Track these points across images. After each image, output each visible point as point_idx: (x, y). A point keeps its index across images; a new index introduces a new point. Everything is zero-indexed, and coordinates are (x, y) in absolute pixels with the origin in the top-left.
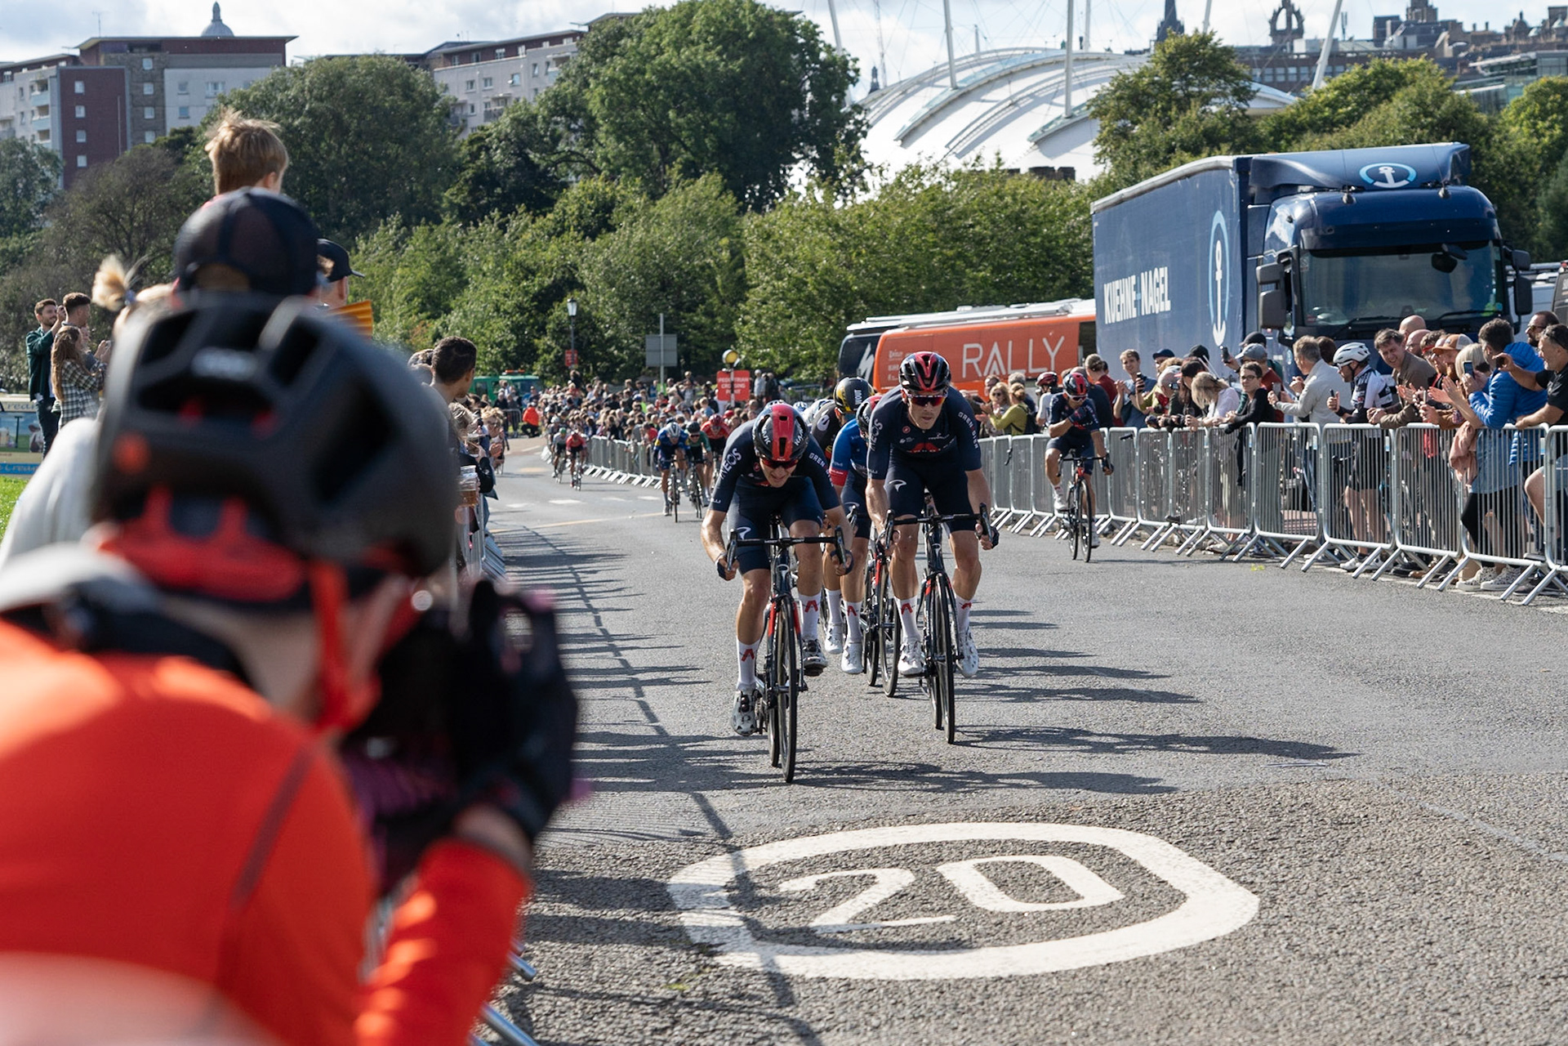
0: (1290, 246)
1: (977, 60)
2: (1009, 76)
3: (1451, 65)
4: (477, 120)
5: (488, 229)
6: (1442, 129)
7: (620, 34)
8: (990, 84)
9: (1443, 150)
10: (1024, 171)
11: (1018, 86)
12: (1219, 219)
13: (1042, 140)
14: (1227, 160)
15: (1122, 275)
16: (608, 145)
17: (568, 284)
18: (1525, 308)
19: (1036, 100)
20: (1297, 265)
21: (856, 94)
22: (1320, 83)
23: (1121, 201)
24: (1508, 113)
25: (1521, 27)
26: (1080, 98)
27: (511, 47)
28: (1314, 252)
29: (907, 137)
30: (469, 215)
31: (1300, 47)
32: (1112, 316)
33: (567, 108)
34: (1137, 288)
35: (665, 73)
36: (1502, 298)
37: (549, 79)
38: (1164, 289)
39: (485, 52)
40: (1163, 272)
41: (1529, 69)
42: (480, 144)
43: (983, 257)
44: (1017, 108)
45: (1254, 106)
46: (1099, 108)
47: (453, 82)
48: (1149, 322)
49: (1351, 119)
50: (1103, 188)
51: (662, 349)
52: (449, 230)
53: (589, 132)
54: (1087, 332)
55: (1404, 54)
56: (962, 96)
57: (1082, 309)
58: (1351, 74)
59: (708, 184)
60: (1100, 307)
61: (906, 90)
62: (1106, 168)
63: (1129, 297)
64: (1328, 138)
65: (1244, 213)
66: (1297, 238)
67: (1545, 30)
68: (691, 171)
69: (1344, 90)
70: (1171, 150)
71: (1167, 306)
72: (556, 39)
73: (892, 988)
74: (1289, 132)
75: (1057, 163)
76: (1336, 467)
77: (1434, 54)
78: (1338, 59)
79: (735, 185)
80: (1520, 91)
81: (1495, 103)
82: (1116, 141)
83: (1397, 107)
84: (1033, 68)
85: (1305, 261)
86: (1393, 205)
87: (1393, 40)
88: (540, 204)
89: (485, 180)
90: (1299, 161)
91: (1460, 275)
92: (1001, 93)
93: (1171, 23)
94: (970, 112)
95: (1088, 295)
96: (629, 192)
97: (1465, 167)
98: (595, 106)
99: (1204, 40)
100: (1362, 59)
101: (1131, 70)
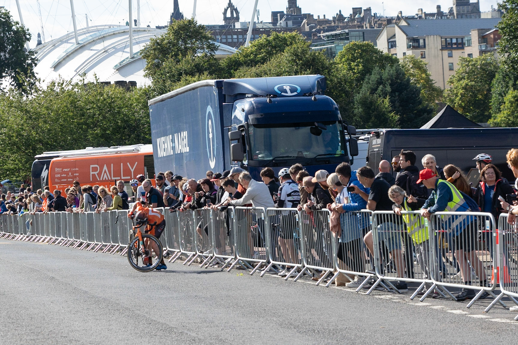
0: (244, 123)
1: (87, 30)
2: (103, 38)
3: (309, 35)
8: (94, 42)
9: (312, 78)
10: (112, 83)
11: (107, 43)
12: (209, 109)
13: (120, 68)
14: (211, 82)
15: (165, 134)
18: (355, 152)
19: (116, 50)
20: (247, 131)
22: (248, 44)
23: (162, 100)
24: (337, 59)
25: (340, 17)
26: (137, 49)
28: (255, 126)
29: (57, 66)
31: (238, 26)
32: (161, 154)
34: (173, 141)
36: (344, 148)
38: (186, 141)
40: (185, 134)
41: (346, 37)
44: (107, 53)
45: (218, 54)
46: (145, 54)
48: (179, 157)
49: (264, 61)
54: (148, 160)
55: (287, 29)
56: (81, 47)
57: (146, 149)
58: (263, 39)
60: (155, 148)
61: (55, 44)
63: (169, 145)
64: (254, 69)
65: (221, 107)
66: (247, 119)
67: (352, 19)
69: (260, 47)
70: (180, 74)
71: (187, 149)
75: (128, 79)
76: (273, 228)
77: (300, 30)
78: (256, 32)
80: (341, 48)
81: (331, 54)
83: (286, 56)
84: (114, 35)
85: (251, 129)
86: (291, 104)
87: (281, 23)
92: (100, 46)
93: (177, 15)
94: (85, 55)
99: (191, 22)
100: (267, 32)
101: (159, 35)
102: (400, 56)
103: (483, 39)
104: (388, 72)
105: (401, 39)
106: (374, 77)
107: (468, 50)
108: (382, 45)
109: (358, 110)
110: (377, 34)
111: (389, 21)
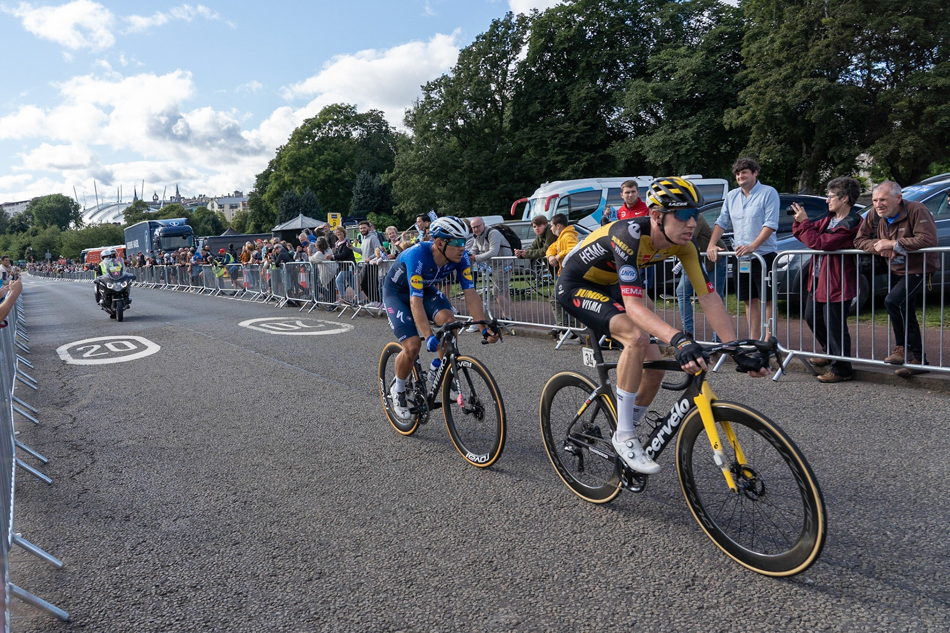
0: (158, 236)
1: (102, 204)
2: (108, 207)
3: (183, 204)
4: (12, 216)
5: (14, 235)
6: (182, 216)
7: (37, 201)
8: (105, 208)
9: (184, 219)
10: (112, 223)
11: (110, 209)
12: (146, 231)
13: (115, 218)
14: (147, 222)
15: (130, 241)
16: (36, 220)
17: (29, 245)
19: (113, 210)
21: (81, 210)
22: (162, 207)
23: (129, 229)
24: (193, 213)
25: (195, 198)
26: (121, 211)
27: (17, 203)
28: (163, 237)
29: (90, 218)
30: (11, 233)
31: (158, 202)
32: (129, 248)
33: (28, 213)
34: (133, 243)
35: (47, 207)
37: (25, 209)
38: (138, 243)
39: (13, 204)
40: (137, 241)
41: (196, 205)
42: (12, 220)
43: (106, 238)
44: (110, 213)
45: (150, 212)
46: (124, 213)
47: (7, 209)
49: (167, 214)
50: (125, 226)
51: (48, 255)
52: (7, 236)
53: (33, 218)
54: (124, 250)
55: (176, 203)
56: (100, 211)
57: (123, 247)
59: (55, 227)
60: (127, 247)
61: (90, 210)
62: (126, 223)
63: (131, 245)
64: (163, 217)
65: (150, 231)
66: (160, 235)
67: (198, 198)
68: (52, 224)
69: (166, 209)
70: (137, 220)
71: (138, 246)
72: (26, 202)
73: (98, 366)
74: (157, 216)
75: (117, 222)
76: (169, 273)
77: (180, 203)
78: (165, 204)
79: (60, 227)
80: (195, 209)
81: (191, 211)
82: (126, 219)
83: (175, 212)
84: (112, 206)
85: (161, 238)
86: (176, 229)
87: (174, 200)
88: (24, 230)
89: (14, 227)
90: (159, 222)
91: (187, 240)
92: (107, 210)
93: (136, 198)
94: (102, 213)
95: (124, 244)
96: (41, 229)
97: (187, 222)
98: (34, 213)
99: (141, 200)
100: (169, 204)
101: (129, 206)
102: (215, 211)
103: (244, 205)
104: (211, 216)
105: (216, 205)
106: (206, 219)
107: (239, 209)
108: (209, 207)
109: (201, 231)
110: (208, 203)
111: (212, 199)
